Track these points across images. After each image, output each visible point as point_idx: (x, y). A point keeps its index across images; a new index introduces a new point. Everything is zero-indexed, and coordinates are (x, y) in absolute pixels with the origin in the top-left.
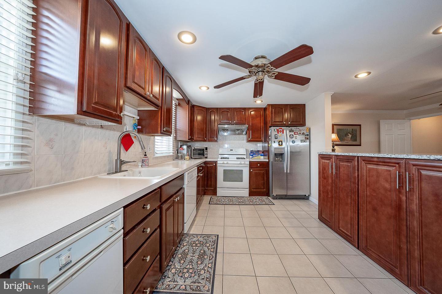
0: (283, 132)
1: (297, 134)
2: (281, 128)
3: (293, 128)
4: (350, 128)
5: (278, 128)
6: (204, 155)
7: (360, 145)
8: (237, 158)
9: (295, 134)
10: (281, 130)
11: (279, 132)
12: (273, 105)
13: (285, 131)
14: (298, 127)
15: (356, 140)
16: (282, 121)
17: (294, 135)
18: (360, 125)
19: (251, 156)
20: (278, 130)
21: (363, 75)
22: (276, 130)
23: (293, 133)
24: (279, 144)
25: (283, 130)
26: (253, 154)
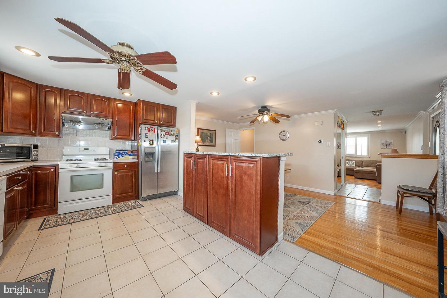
0: (154, 131)
1: (168, 134)
2: (153, 127)
3: (164, 128)
4: (209, 133)
5: (149, 126)
6: (29, 156)
7: (215, 146)
8: (95, 160)
9: (167, 134)
10: (153, 129)
11: (150, 131)
12: (144, 102)
13: (156, 130)
14: (170, 128)
15: (212, 142)
16: (154, 119)
17: (165, 135)
18: (215, 131)
19: (117, 157)
20: (149, 129)
21: (215, 94)
22: (147, 128)
23: (164, 133)
24: (150, 143)
25: (154, 129)
26: (119, 154)
